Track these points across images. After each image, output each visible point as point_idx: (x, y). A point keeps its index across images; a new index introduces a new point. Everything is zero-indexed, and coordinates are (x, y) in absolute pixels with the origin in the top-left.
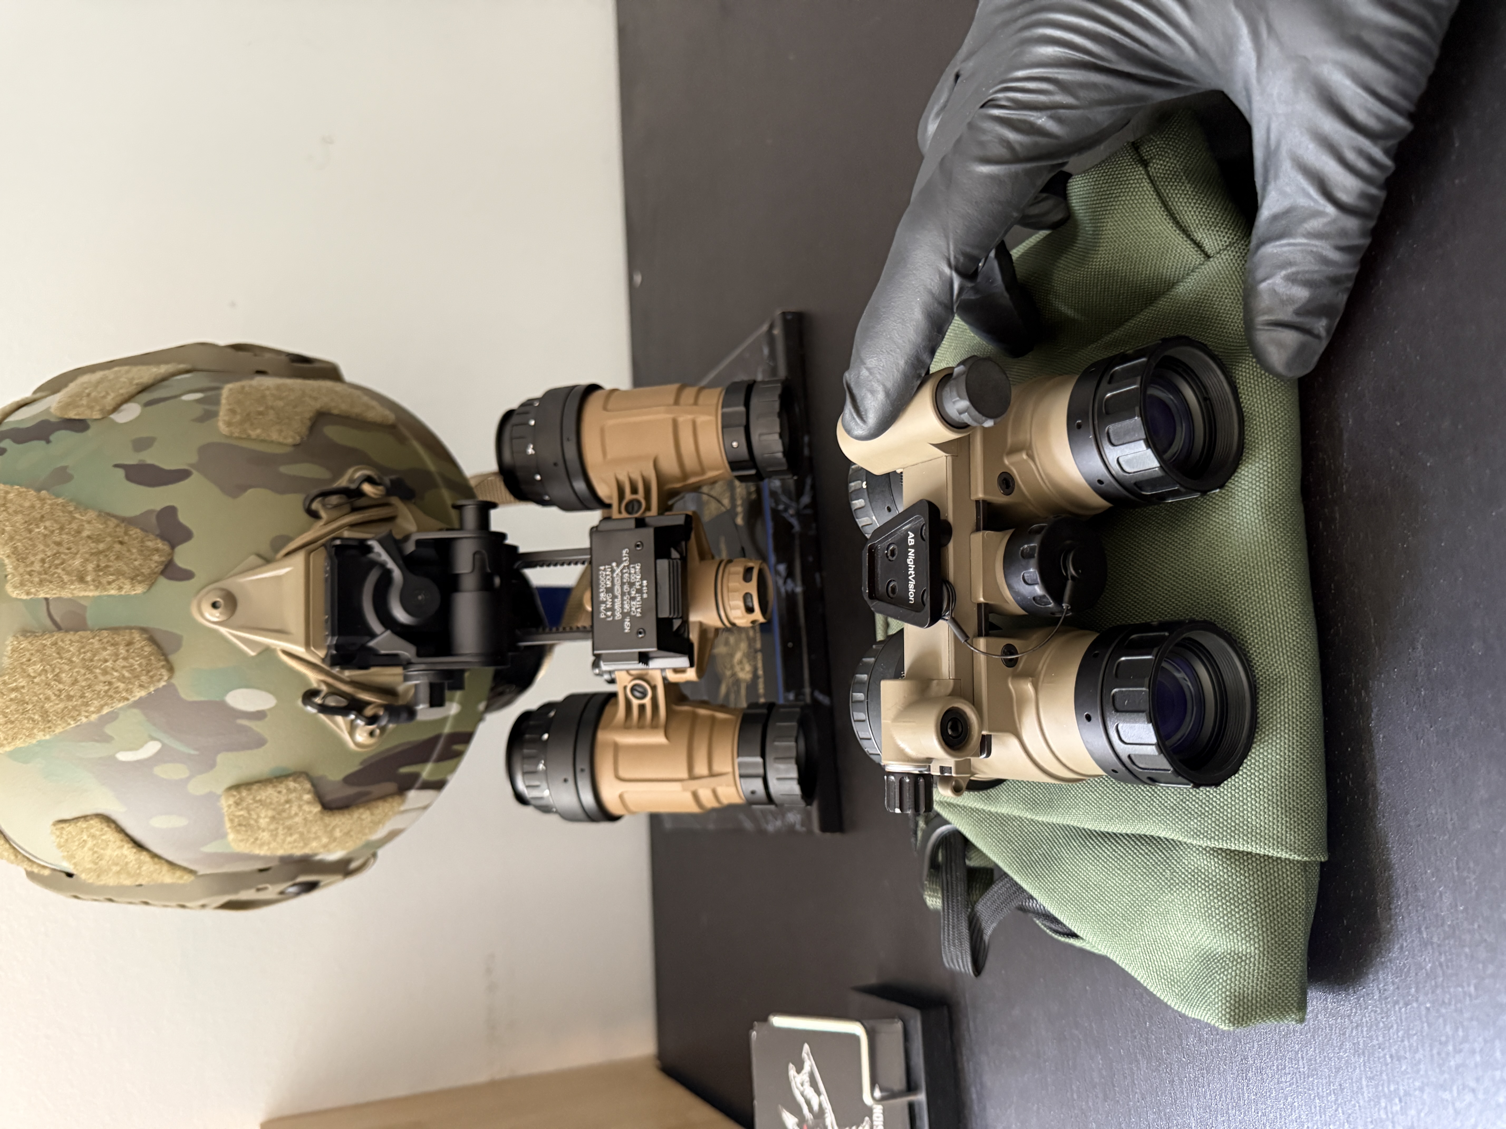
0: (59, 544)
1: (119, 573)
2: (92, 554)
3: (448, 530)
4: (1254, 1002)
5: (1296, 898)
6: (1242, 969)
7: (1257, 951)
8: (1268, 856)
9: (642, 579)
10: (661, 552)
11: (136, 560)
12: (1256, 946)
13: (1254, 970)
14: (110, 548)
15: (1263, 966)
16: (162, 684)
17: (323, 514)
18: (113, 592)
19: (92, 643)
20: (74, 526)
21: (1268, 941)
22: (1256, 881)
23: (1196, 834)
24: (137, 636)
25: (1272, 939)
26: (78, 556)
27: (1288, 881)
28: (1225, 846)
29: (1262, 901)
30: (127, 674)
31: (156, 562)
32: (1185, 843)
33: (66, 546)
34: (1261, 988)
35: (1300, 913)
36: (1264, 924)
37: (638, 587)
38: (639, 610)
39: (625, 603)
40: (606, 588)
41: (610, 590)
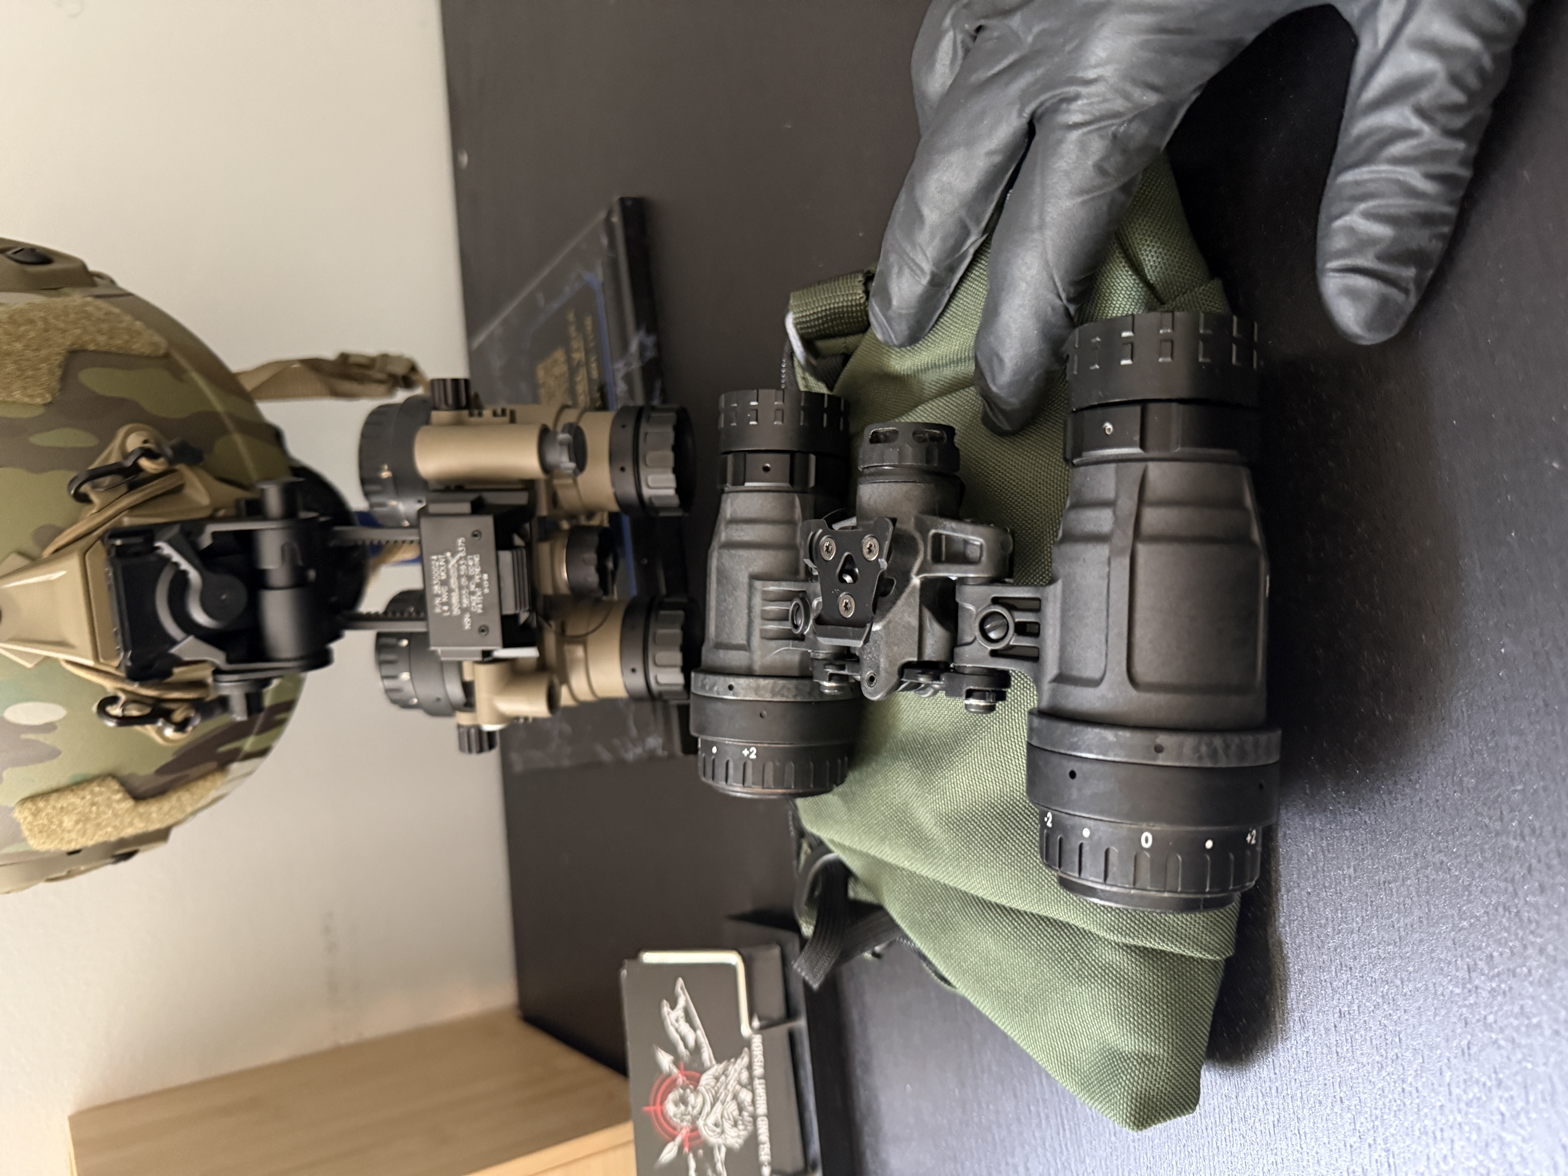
3: (246, 520)
9: (482, 572)
10: (502, 543)
17: (95, 498)
37: (478, 581)
38: (480, 606)
39: (464, 597)
40: (440, 580)
41: (444, 583)
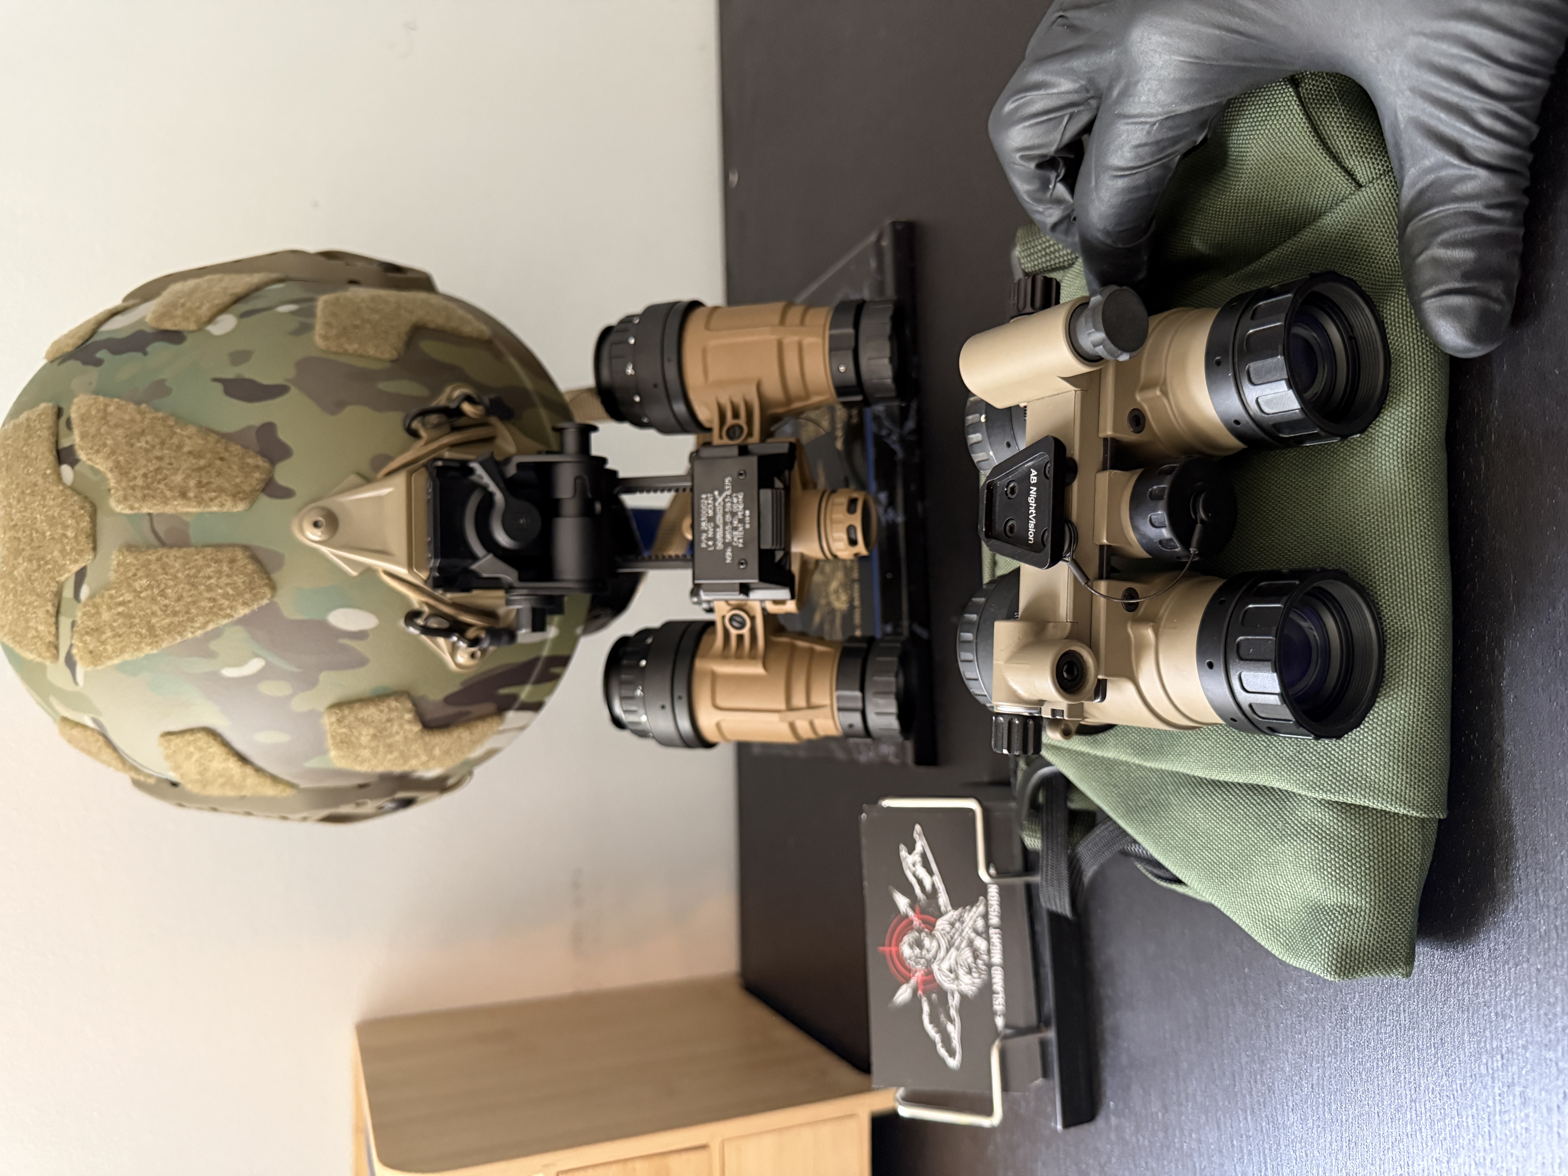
0: (160, 459)
1: (221, 490)
2: (194, 470)
3: (549, 452)
4: (1361, 955)
5: (1411, 854)
6: (1352, 923)
7: (1368, 905)
8: (1385, 811)
9: (745, 509)
10: (764, 482)
11: (237, 477)
12: (1368, 900)
13: (1364, 924)
14: (210, 465)
15: (1373, 920)
16: (265, 602)
17: (423, 433)
18: (215, 509)
19: (196, 560)
20: (175, 440)
21: (1380, 896)
22: (1371, 836)
23: (1313, 787)
24: (240, 554)
25: (1384, 893)
26: (180, 472)
27: (1404, 837)
28: (1341, 799)
29: (1376, 856)
30: (231, 592)
31: (257, 479)
32: (1300, 795)
33: (168, 461)
34: (1370, 941)
35: (1414, 869)
36: (1377, 879)
37: (741, 517)
38: (741, 541)
39: (727, 532)
40: (708, 517)
41: (712, 519)
